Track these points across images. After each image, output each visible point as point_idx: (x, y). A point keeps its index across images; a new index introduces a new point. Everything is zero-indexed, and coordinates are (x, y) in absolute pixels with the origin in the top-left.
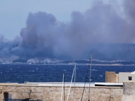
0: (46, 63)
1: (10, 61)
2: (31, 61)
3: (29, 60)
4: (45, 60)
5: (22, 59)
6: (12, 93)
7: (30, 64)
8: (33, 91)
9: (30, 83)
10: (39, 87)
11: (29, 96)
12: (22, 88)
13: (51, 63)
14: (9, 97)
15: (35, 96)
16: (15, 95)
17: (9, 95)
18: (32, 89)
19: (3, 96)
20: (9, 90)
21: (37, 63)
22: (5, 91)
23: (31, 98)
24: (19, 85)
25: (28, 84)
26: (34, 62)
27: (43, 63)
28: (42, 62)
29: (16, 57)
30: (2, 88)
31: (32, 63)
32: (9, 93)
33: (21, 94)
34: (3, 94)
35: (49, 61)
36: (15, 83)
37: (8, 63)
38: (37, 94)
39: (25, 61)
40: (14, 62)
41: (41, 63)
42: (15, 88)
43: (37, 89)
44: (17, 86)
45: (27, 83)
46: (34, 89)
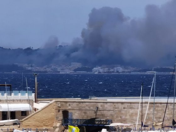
0: (118, 72)
1: (70, 69)
2: (97, 70)
3: (94, 69)
4: (115, 68)
5: (86, 67)
6: (73, 111)
7: (96, 73)
8: (100, 108)
9: (96, 98)
10: (108, 104)
11: (95, 114)
12: (87, 105)
13: (124, 72)
14: (70, 117)
15: (103, 115)
16: (76, 114)
17: (69, 114)
18: (99, 105)
19: (62, 115)
20: (70, 107)
21: (105, 73)
22: (64, 108)
23: (98, 118)
24: (82, 101)
25: (94, 99)
26: (101, 70)
27: (113, 72)
28: (112, 70)
29: (78, 65)
30: (60, 105)
31: (99, 72)
32: (70, 111)
33: (85, 113)
34: (61, 112)
35: (120, 69)
36: (76, 99)
37: (68, 73)
38: (105, 112)
39: (90, 70)
40: (75, 70)
41: (110, 72)
42: (77, 105)
43: (106, 106)
44: (79, 102)
45: (93, 98)
46: (101, 106)
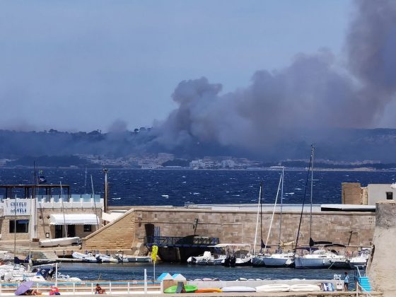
0: (227, 167)
1: (157, 163)
2: (197, 164)
3: (193, 162)
4: (224, 162)
5: (181, 159)
6: (161, 225)
7: (195, 168)
8: (202, 220)
9: (195, 206)
10: (213, 214)
11: (193, 230)
12: (181, 216)
13: (235, 167)
14: (156, 234)
15: (206, 231)
16: (166, 230)
17: (155, 229)
18: (200, 216)
19: (145, 231)
20: (156, 219)
21: (209, 168)
22: (147, 221)
23: (198, 235)
24: (175, 209)
25: (193, 207)
26: (203, 165)
27: (221, 167)
28: (219, 164)
29: (169, 157)
30: (141, 216)
31: (201, 168)
32: (156, 225)
33: (179, 228)
34: (143, 227)
35: (232, 163)
36: (166, 207)
37: (153, 168)
38: (208, 227)
39: (187, 164)
40: (164, 165)
41: (216, 167)
42: (168, 216)
43: (210, 217)
44: (170, 211)
45: (191, 206)
46: (203, 217)
